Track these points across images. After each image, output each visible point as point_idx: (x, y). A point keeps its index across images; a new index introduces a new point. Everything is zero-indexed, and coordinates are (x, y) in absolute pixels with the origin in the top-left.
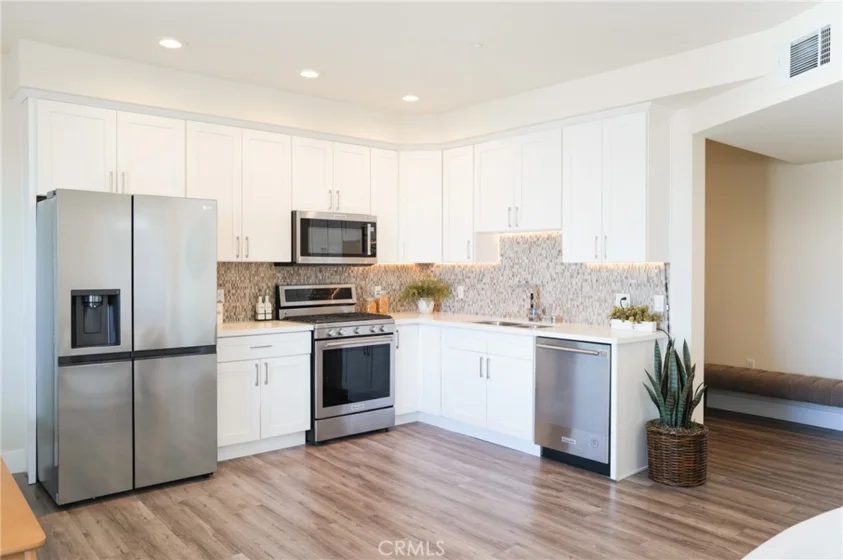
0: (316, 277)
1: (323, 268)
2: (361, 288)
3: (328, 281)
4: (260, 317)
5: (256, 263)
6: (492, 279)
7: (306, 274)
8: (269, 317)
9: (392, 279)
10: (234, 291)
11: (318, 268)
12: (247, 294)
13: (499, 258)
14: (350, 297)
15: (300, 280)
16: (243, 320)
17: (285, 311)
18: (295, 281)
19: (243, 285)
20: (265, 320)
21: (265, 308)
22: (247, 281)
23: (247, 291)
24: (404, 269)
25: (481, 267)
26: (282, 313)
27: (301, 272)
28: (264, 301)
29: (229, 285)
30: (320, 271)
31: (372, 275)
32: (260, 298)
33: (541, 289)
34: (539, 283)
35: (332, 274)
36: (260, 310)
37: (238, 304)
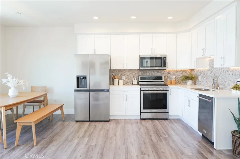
0: (152, 73)
1: (154, 71)
2: (167, 77)
3: (156, 74)
4: (133, 84)
5: (133, 70)
6: (207, 74)
7: (149, 72)
8: (136, 84)
9: (179, 74)
10: (127, 77)
11: (153, 71)
12: (131, 78)
13: (208, 66)
14: (162, 79)
15: (147, 74)
16: (130, 84)
17: (141, 82)
18: (145, 74)
19: (130, 75)
20: (135, 85)
21: (135, 82)
22: (131, 74)
23: (131, 77)
24: (185, 71)
25: (204, 70)
26: (140, 83)
27: (147, 72)
28: (135, 80)
29: (126, 75)
30: (153, 72)
31: (171, 73)
32: (134, 79)
33: (218, 77)
34: (217, 75)
35: (157, 73)
36: (134, 82)
37: (128, 80)
